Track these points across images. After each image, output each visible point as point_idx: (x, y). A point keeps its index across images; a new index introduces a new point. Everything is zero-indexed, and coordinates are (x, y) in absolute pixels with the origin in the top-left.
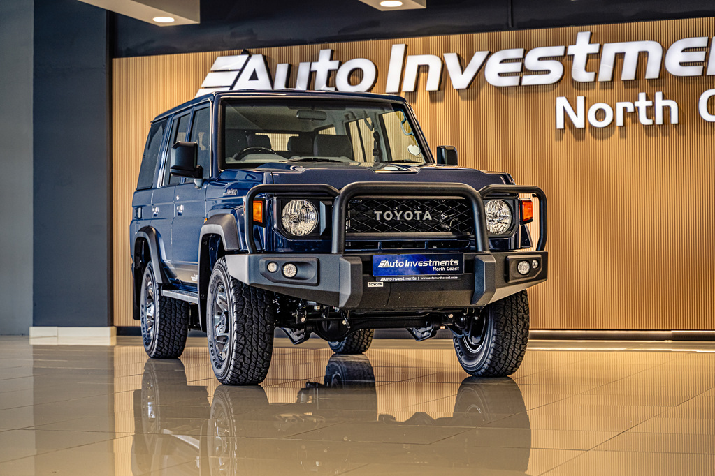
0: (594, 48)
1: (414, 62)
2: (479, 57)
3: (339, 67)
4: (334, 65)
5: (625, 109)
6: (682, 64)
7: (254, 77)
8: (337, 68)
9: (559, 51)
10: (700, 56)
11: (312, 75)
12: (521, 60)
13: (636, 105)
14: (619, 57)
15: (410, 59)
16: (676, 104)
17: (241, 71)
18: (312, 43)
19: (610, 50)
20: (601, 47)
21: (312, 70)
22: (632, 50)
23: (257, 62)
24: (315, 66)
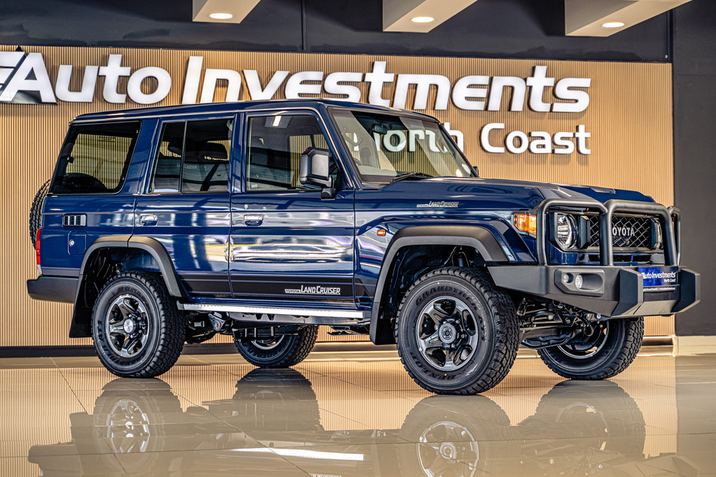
0: (390, 78)
1: (212, 76)
2: (279, 77)
3: (131, 74)
4: (125, 71)
5: (417, 136)
6: (467, 98)
7: (31, 76)
8: (129, 74)
9: (357, 77)
10: (482, 93)
11: (101, 80)
12: (322, 82)
13: (427, 133)
14: (414, 87)
15: (208, 71)
16: (462, 135)
17: (16, 69)
18: (93, 46)
19: (405, 80)
20: (396, 77)
21: (100, 74)
22: (424, 81)
23: (35, 61)
24: (104, 71)
